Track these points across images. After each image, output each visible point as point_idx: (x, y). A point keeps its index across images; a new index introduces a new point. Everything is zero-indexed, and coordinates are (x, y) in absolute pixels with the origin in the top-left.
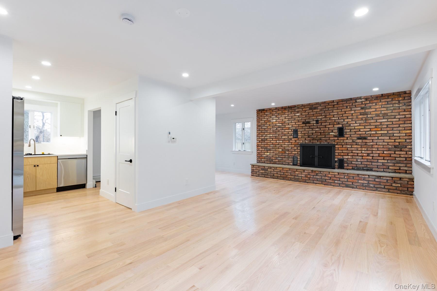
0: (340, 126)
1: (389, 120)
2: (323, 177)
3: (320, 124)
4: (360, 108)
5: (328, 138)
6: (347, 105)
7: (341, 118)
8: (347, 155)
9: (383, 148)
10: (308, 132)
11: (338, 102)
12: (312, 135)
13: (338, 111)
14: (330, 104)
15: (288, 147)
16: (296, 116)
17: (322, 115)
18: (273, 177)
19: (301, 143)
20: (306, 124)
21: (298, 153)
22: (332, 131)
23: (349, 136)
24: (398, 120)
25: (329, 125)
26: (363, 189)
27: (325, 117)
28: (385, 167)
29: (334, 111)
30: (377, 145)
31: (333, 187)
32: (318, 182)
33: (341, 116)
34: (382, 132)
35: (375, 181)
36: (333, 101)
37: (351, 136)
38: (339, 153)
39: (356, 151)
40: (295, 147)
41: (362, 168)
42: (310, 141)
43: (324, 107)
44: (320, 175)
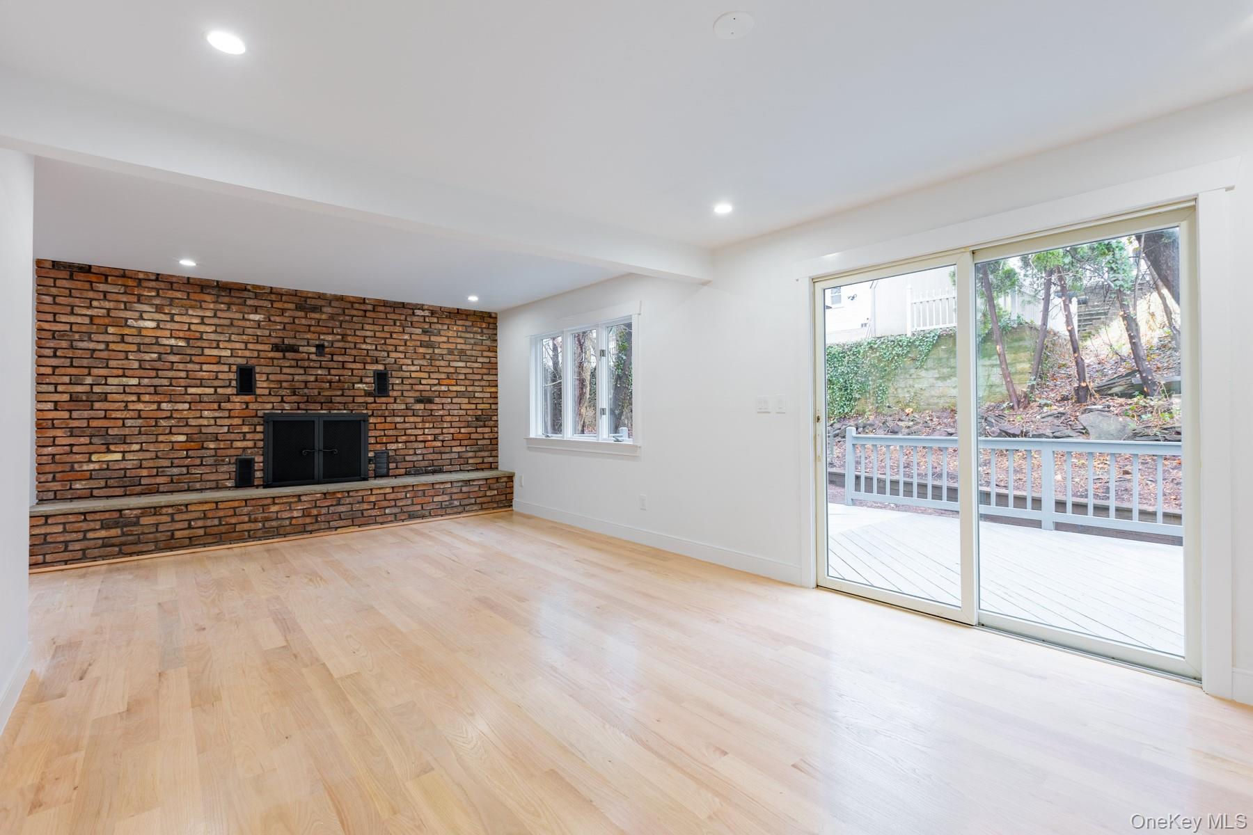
0: (381, 367)
1: (469, 364)
2: (356, 507)
3: (330, 356)
4: (419, 331)
5: (351, 399)
6: (396, 317)
7: (381, 348)
8: (394, 441)
9: (459, 421)
10: (290, 378)
11: (374, 306)
12: (306, 387)
13: (376, 328)
14: (356, 306)
15: (216, 425)
16: (249, 320)
17: (335, 332)
19: (266, 412)
20: (284, 351)
21: (255, 444)
22: (361, 380)
23: (399, 393)
24: (480, 365)
25: (354, 364)
26: (442, 516)
27: (343, 338)
28: (462, 461)
29: (367, 327)
30: (449, 415)
31: (380, 526)
32: (341, 523)
33: (383, 342)
34: (458, 388)
35: (461, 492)
36: (363, 301)
37: (402, 394)
38: (376, 437)
39: (413, 430)
40: (243, 424)
41: (424, 469)
42: (298, 406)
43: (340, 311)
44: (348, 502)
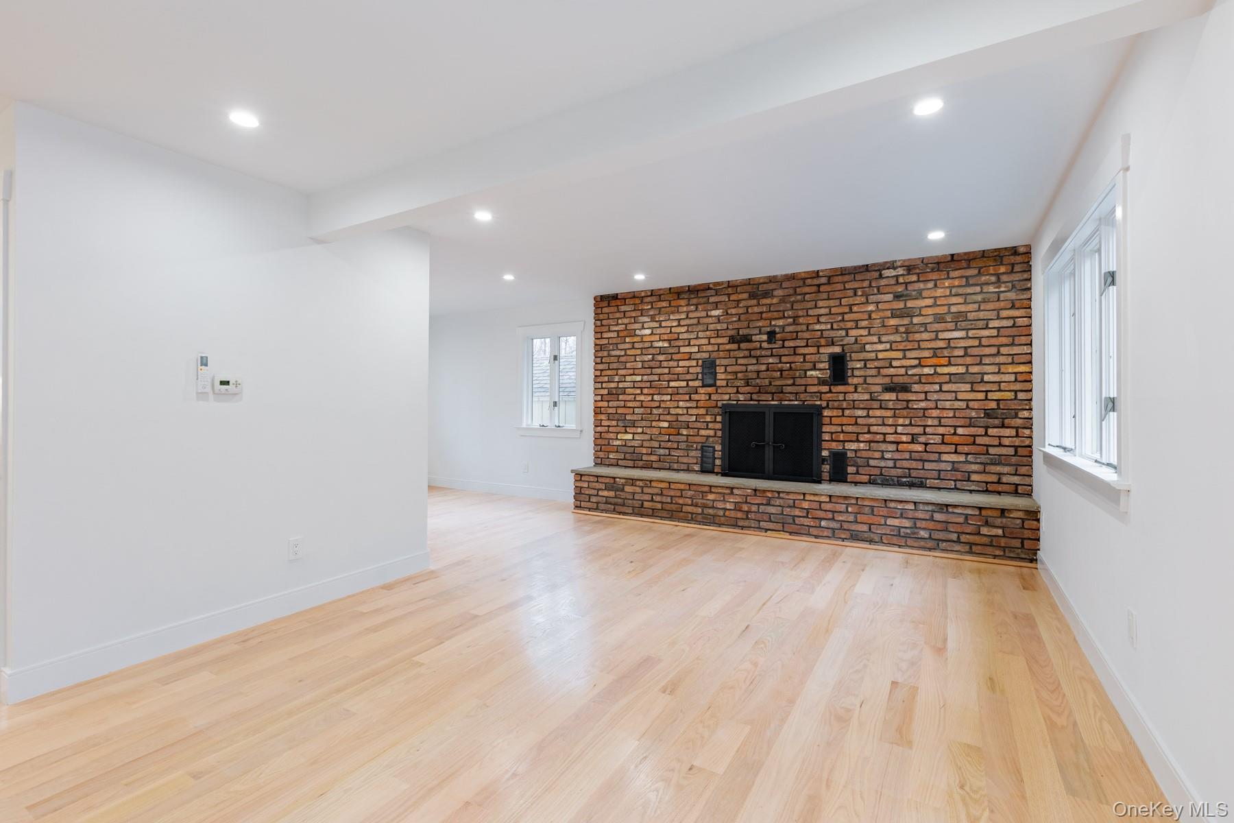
0: (837, 350)
1: (971, 333)
2: (787, 511)
3: (781, 342)
4: (889, 297)
5: (803, 388)
6: (856, 285)
7: (838, 326)
8: (854, 439)
9: (954, 417)
10: (744, 368)
11: (829, 277)
12: (758, 377)
13: (832, 303)
14: (809, 282)
15: (687, 414)
16: (711, 316)
17: (786, 315)
18: (640, 511)
19: (724, 402)
20: (739, 342)
21: (716, 433)
22: (815, 366)
23: (861, 380)
24: (994, 332)
25: (806, 348)
26: (900, 546)
27: (794, 321)
28: (959, 476)
29: (820, 304)
30: (937, 408)
31: (814, 540)
32: (771, 526)
33: (840, 318)
34: (953, 370)
35: (932, 519)
36: (817, 274)
37: (865, 380)
38: (832, 433)
39: (880, 427)
40: (707, 414)
41: (896, 479)
42: (751, 397)
43: (791, 291)
44: (778, 503)
